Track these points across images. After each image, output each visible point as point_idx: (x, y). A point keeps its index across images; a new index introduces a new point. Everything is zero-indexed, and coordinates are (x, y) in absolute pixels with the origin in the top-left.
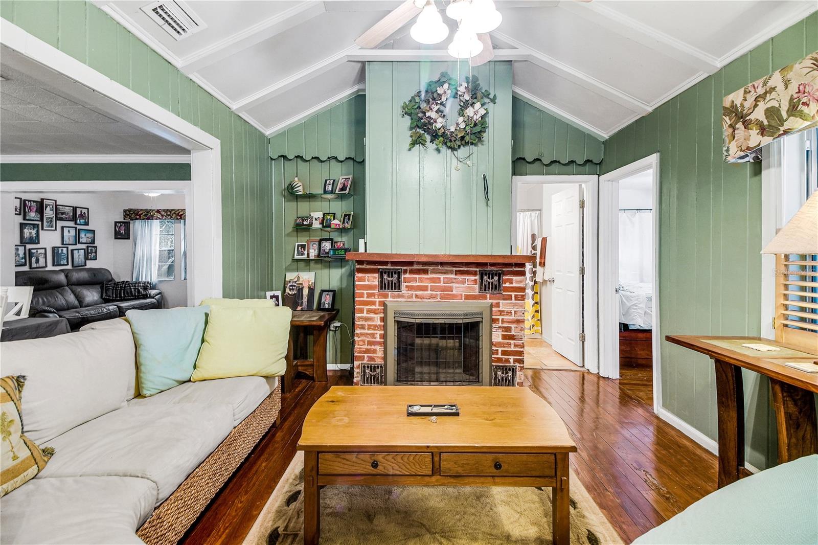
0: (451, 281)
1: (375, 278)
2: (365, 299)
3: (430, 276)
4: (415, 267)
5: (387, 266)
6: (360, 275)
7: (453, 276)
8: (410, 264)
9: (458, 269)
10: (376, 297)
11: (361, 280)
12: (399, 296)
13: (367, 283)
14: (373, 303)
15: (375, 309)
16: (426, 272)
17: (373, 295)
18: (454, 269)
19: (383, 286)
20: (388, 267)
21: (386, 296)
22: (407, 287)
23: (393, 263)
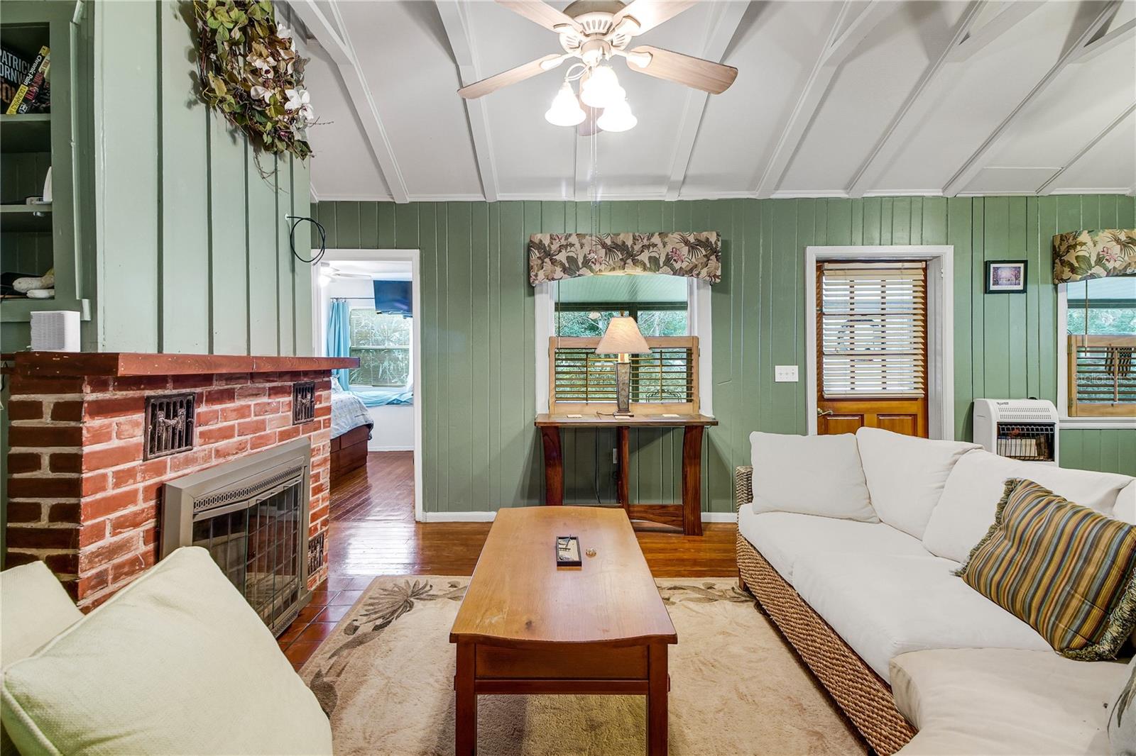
0: (262, 410)
1: (137, 424)
2: (110, 492)
3: (238, 403)
4: (216, 386)
5: (164, 388)
6: (98, 422)
7: (265, 400)
8: (206, 379)
9: (272, 385)
10: (139, 478)
11: (99, 436)
12: (188, 462)
13: (115, 443)
14: (130, 498)
15: (136, 514)
16: (229, 395)
17: (130, 473)
18: (268, 385)
19: (154, 443)
20: (167, 392)
21: (160, 469)
22: (202, 434)
23: (180, 380)
